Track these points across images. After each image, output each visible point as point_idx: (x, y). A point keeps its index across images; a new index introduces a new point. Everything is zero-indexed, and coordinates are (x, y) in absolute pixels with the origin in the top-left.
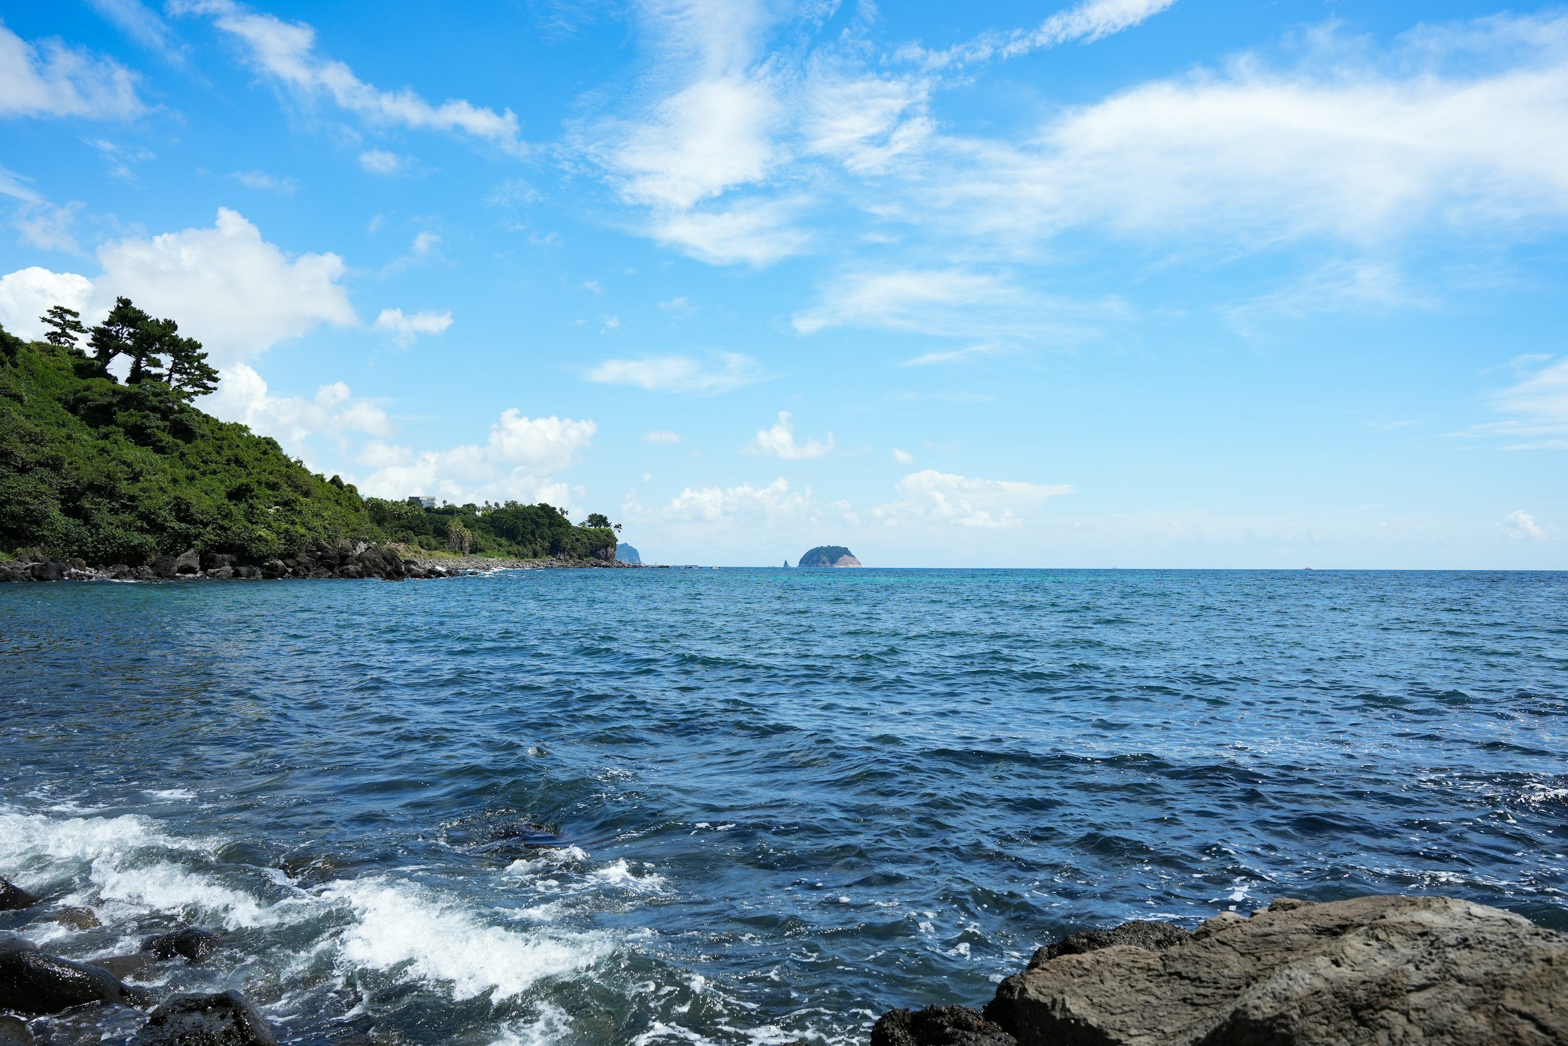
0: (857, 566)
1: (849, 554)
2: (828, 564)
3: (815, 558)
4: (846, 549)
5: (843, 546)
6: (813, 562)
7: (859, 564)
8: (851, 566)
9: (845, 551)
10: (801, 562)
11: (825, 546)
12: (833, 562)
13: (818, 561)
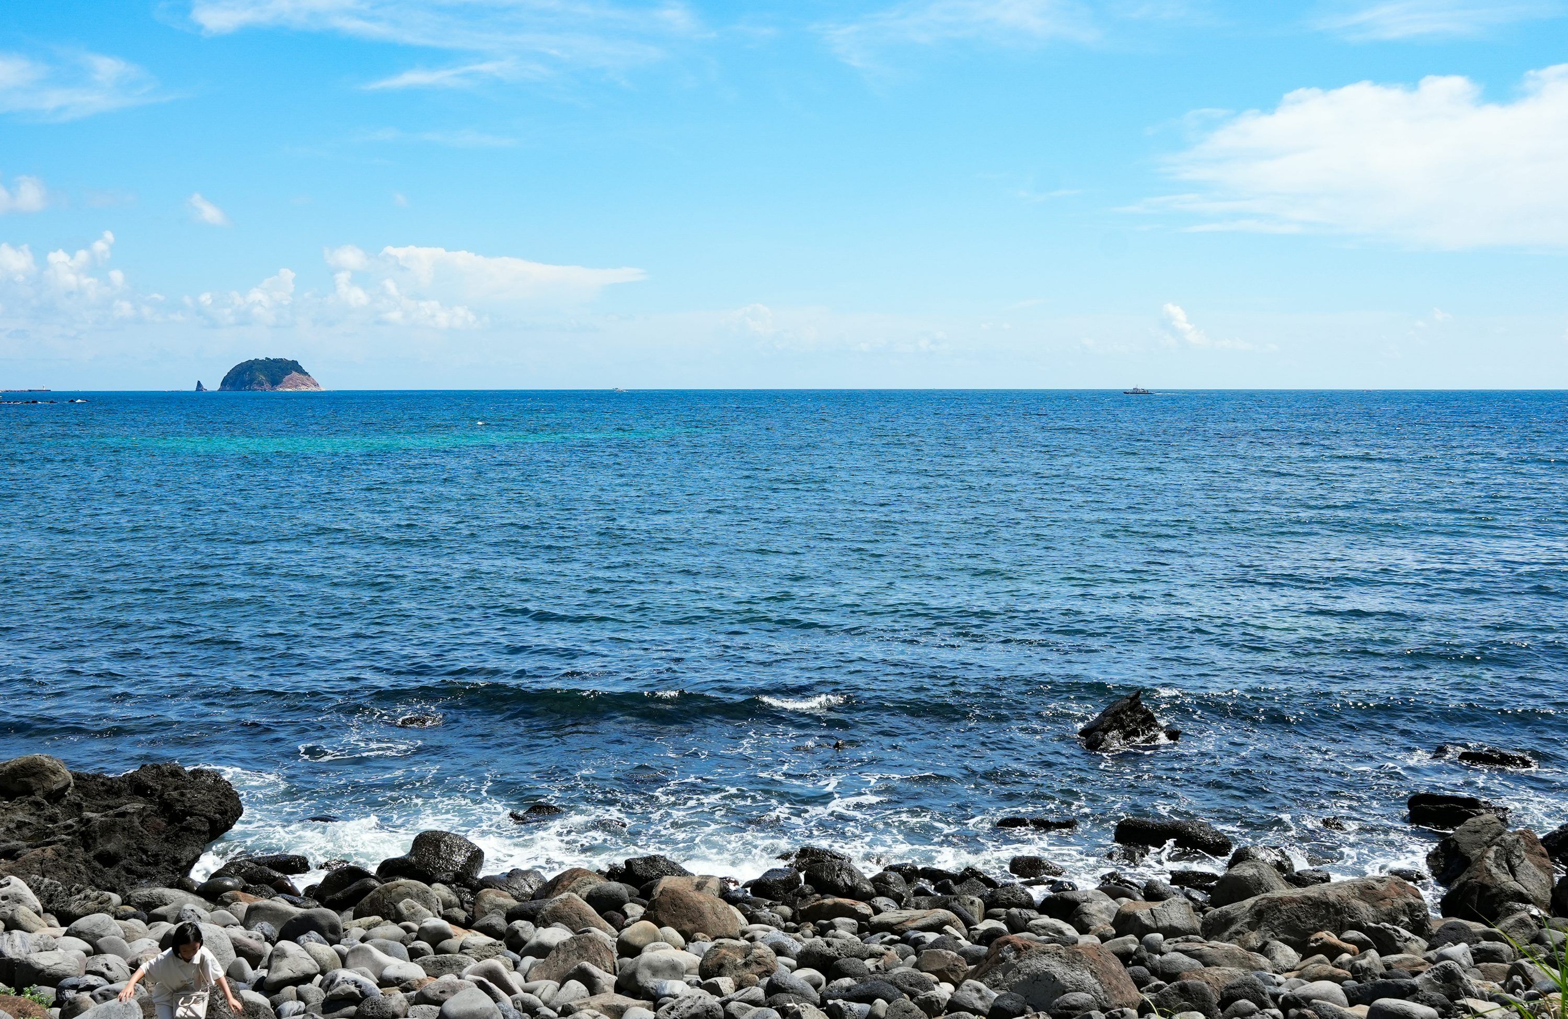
0: (314, 389)
1: (300, 370)
2: (267, 386)
3: (246, 378)
4: (295, 363)
5: (290, 359)
6: (244, 384)
7: (317, 385)
8: (303, 389)
9: (294, 366)
10: (224, 383)
11: (262, 358)
12: (275, 382)
13: (251, 382)
